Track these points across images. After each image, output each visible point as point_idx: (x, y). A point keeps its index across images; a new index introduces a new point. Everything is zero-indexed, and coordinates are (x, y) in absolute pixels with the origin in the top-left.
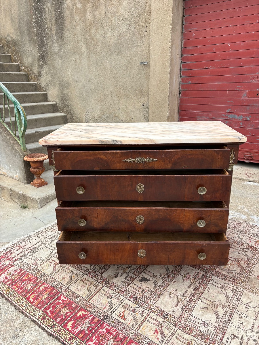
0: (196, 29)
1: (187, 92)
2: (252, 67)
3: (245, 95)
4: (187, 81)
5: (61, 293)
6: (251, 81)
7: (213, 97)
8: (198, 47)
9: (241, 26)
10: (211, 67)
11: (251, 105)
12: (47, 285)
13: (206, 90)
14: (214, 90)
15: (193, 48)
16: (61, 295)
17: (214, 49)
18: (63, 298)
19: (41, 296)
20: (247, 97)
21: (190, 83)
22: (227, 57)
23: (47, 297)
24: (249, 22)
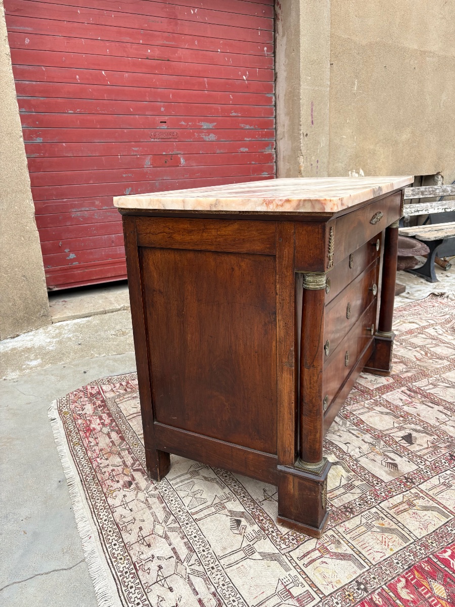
0: (29, 29)
1: (38, 160)
2: (148, 117)
3: (148, 162)
4: (32, 137)
5: (431, 556)
6: (152, 140)
7: (95, 168)
8: (44, 69)
9: (117, 44)
10: (78, 110)
11: (160, 179)
12: (399, 581)
13: (80, 155)
14: (94, 155)
15: (30, 68)
16: (437, 557)
17: (77, 77)
18: (446, 555)
19: (433, 600)
20: (151, 166)
21: (41, 141)
22: (105, 95)
23: (443, 585)
24: (127, 39)
